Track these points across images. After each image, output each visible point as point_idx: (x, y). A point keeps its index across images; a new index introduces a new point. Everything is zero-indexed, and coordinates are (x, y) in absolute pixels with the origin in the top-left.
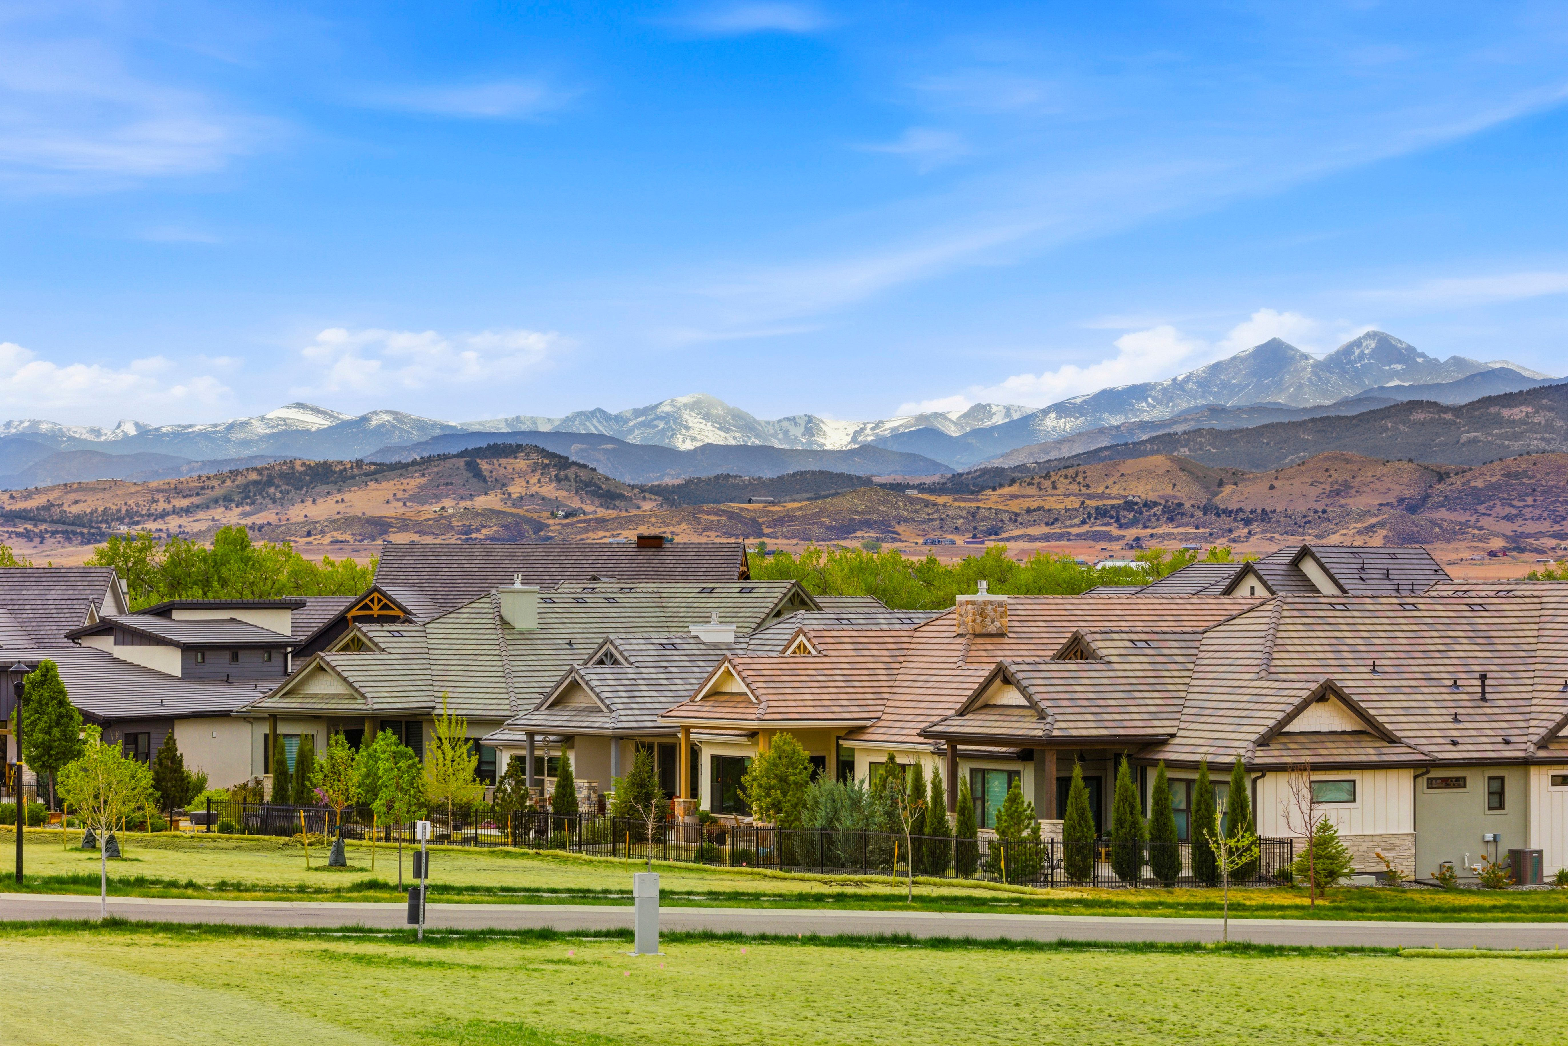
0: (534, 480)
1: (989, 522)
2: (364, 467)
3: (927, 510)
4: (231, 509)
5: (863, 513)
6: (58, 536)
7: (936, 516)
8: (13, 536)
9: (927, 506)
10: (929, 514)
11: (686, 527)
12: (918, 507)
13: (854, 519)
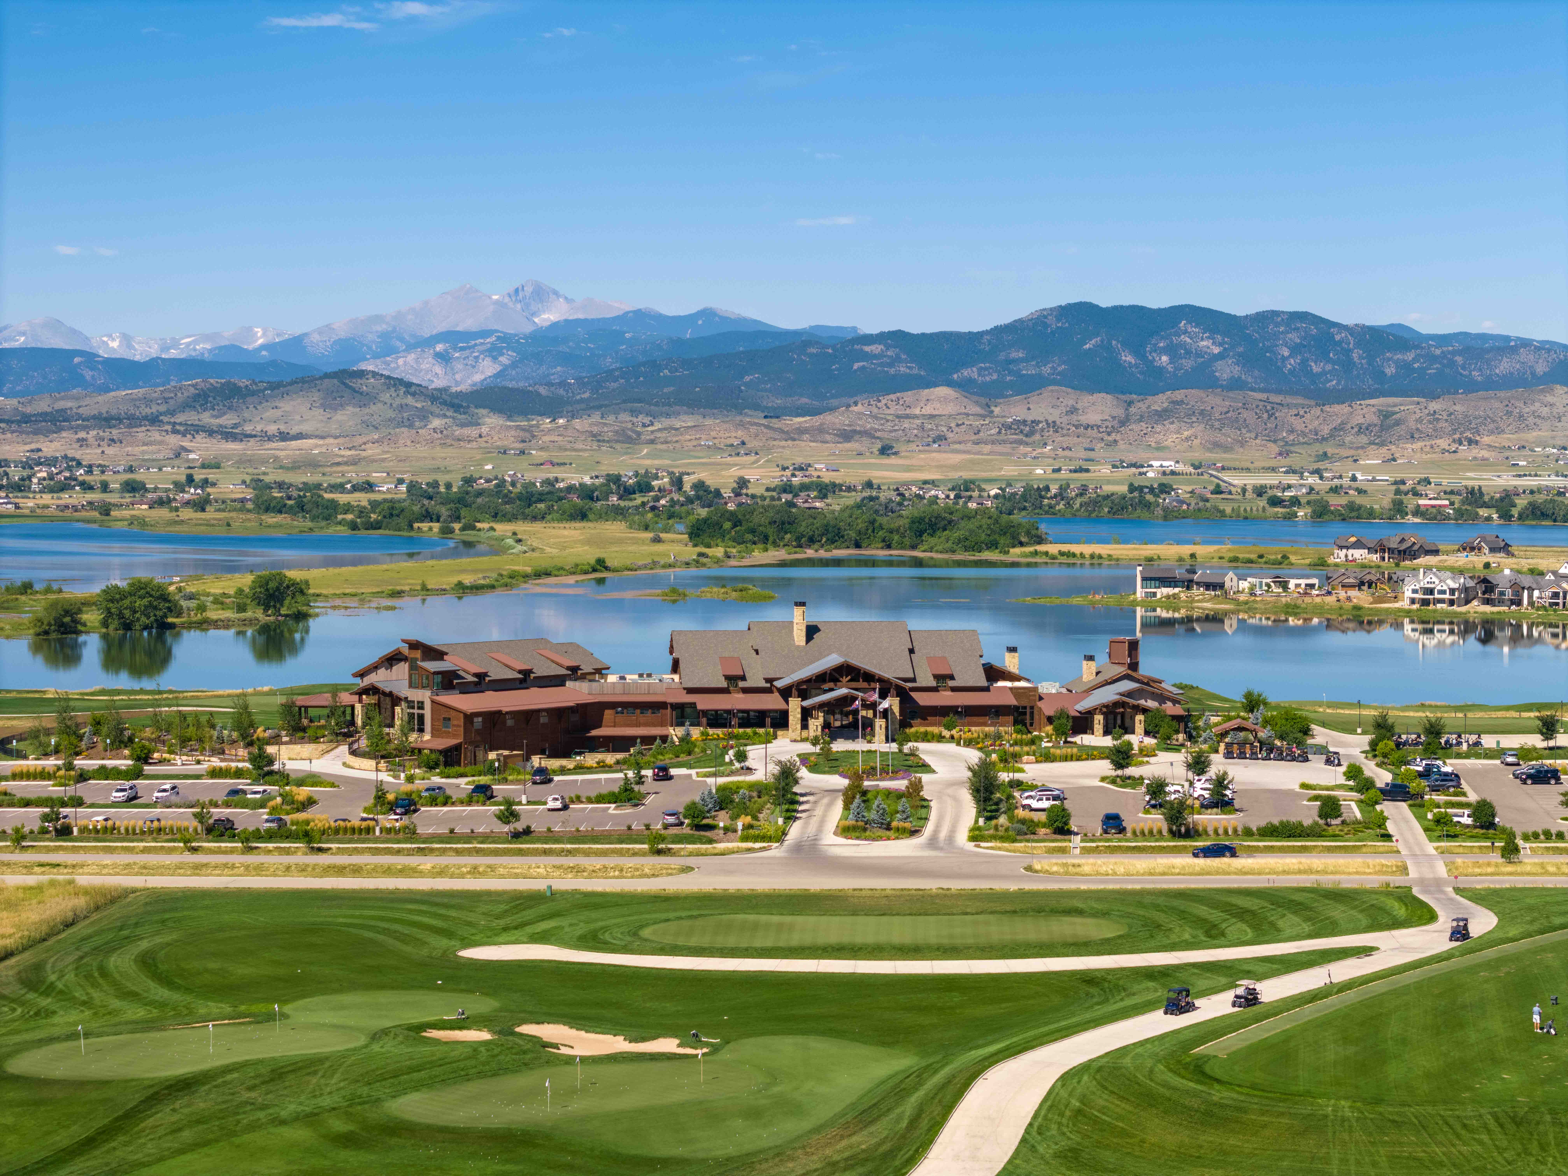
0: (394, 394)
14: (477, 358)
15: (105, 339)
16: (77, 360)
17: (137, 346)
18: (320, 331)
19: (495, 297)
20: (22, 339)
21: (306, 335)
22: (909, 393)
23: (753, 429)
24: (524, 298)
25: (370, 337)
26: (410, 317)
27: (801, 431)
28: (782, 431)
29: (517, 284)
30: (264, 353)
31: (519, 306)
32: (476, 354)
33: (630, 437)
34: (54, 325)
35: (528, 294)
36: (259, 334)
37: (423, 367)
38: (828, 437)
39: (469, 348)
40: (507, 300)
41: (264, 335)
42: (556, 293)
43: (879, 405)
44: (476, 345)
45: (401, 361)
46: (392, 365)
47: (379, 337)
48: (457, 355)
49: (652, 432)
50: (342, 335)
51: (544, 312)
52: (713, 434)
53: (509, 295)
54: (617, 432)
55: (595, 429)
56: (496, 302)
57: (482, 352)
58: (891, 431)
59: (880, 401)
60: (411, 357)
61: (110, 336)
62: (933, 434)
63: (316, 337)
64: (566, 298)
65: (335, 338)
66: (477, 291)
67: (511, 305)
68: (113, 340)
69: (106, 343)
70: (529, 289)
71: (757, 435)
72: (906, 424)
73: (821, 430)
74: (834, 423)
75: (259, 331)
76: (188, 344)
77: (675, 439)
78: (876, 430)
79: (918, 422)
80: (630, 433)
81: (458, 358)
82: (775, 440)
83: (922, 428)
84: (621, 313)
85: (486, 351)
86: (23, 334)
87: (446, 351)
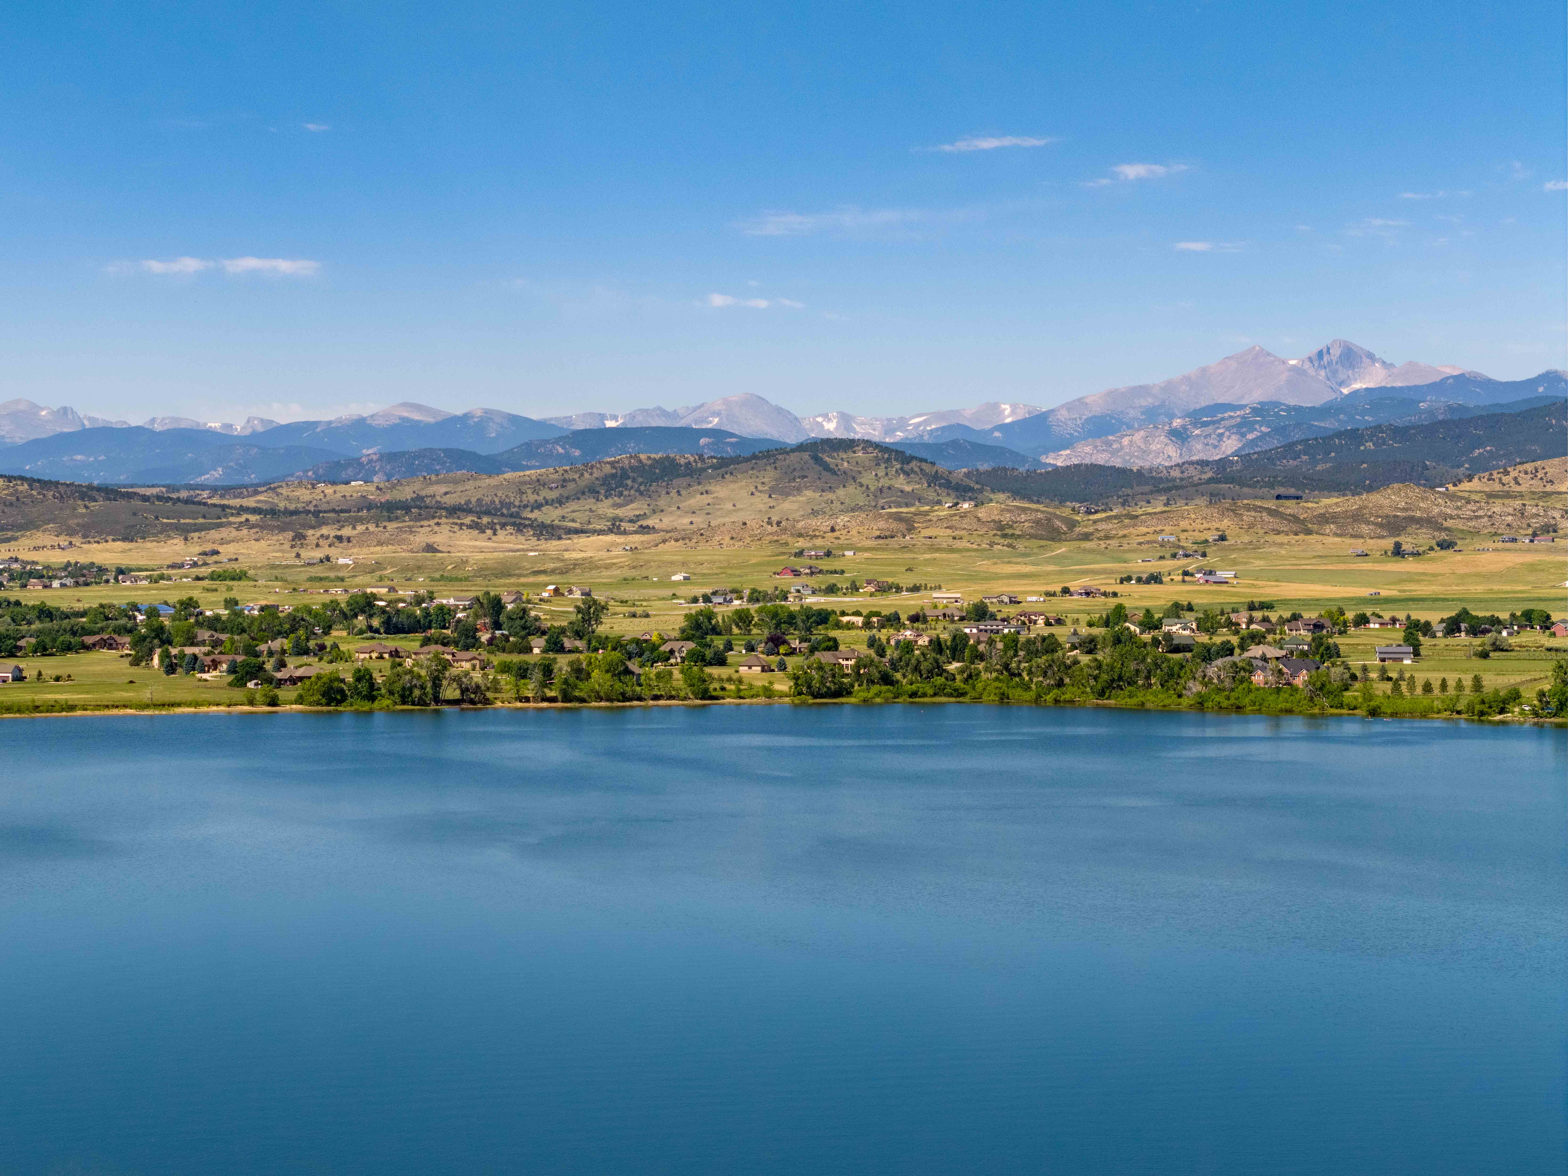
0: (881, 473)
1: (1541, 518)
2: (707, 461)
3: (1469, 506)
4: (602, 500)
5: (1404, 510)
6: (508, 528)
7: (1481, 513)
8: (464, 528)
9: (1468, 502)
10: (1474, 512)
11: (1229, 523)
12: (1459, 504)
13: (1398, 516)
14: (1221, 435)
15: (820, 419)
16: (703, 441)
17: (858, 428)
18: (1069, 407)
19: (1292, 362)
20: (716, 420)
21: (1052, 411)
22: (1556, 461)
23: (1248, 516)
24: (1330, 363)
25: (1132, 413)
26: (1184, 388)
27: (1324, 519)
28: (1295, 519)
29: (1321, 345)
30: (997, 434)
31: (1323, 373)
32: (1221, 431)
33: (1057, 530)
34: (756, 403)
35: (1334, 359)
36: (1007, 412)
37: (1153, 447)
38: (1365, 529)
39: (1213, 423)
40: (1307, 365)
41: (1013, 412)
42: (1371, 357)
43: (1505, 479)
44: (1223, 419)
45: (1126, 441)
46: (1115, 446)
47: (1143, 413)
48: (1197, 432)
49: (1095, 522)
50: (1097, 411)
51: (1356, 380)
52: (1184, 524)
53: (1310, 360)
54: (1038, 522)
55: (1007, 518)
56: (1294, 368)
57: (1228, 429)
58: (1470, 519)
59: (1507, 473)
60: (1139, 436)
61: (826, 416)
62: (1536, 523)
63: (1063, 415)
64: (1384, 363)
65: (1088, 414)
66: (1269, 354)
67: (1312, 372)
68: (829, 420)
69: (820, 425)
70: (1336, 352)
71: (1251, 526)
72: (1497, 508)
73: (1357, 517)
74: (1381, 507)
75: (1007, 409)
76: (919, 425)
77: (1121, 533)
78: (1447, 517)
79: (1518, 503)
80: (1058, 523)
81: (1197, 435)
82: (1279, 533)
83: (1522, 513)
84: (1437, 379)
85: (1233, 427)
86: (718, 414)
87: (1184, 427)
